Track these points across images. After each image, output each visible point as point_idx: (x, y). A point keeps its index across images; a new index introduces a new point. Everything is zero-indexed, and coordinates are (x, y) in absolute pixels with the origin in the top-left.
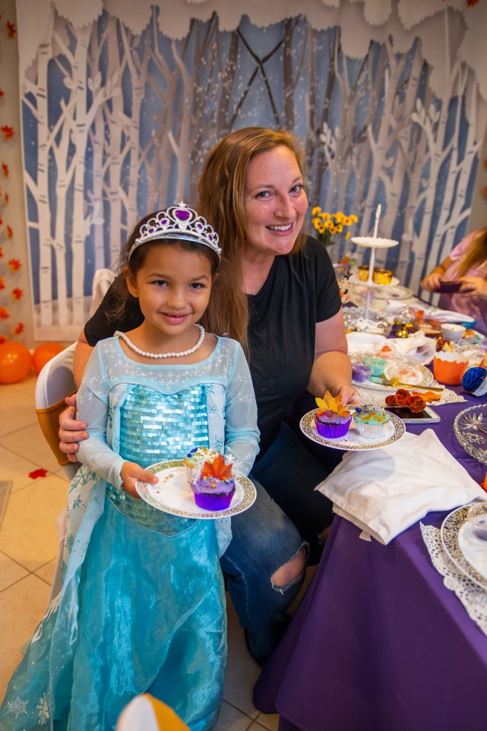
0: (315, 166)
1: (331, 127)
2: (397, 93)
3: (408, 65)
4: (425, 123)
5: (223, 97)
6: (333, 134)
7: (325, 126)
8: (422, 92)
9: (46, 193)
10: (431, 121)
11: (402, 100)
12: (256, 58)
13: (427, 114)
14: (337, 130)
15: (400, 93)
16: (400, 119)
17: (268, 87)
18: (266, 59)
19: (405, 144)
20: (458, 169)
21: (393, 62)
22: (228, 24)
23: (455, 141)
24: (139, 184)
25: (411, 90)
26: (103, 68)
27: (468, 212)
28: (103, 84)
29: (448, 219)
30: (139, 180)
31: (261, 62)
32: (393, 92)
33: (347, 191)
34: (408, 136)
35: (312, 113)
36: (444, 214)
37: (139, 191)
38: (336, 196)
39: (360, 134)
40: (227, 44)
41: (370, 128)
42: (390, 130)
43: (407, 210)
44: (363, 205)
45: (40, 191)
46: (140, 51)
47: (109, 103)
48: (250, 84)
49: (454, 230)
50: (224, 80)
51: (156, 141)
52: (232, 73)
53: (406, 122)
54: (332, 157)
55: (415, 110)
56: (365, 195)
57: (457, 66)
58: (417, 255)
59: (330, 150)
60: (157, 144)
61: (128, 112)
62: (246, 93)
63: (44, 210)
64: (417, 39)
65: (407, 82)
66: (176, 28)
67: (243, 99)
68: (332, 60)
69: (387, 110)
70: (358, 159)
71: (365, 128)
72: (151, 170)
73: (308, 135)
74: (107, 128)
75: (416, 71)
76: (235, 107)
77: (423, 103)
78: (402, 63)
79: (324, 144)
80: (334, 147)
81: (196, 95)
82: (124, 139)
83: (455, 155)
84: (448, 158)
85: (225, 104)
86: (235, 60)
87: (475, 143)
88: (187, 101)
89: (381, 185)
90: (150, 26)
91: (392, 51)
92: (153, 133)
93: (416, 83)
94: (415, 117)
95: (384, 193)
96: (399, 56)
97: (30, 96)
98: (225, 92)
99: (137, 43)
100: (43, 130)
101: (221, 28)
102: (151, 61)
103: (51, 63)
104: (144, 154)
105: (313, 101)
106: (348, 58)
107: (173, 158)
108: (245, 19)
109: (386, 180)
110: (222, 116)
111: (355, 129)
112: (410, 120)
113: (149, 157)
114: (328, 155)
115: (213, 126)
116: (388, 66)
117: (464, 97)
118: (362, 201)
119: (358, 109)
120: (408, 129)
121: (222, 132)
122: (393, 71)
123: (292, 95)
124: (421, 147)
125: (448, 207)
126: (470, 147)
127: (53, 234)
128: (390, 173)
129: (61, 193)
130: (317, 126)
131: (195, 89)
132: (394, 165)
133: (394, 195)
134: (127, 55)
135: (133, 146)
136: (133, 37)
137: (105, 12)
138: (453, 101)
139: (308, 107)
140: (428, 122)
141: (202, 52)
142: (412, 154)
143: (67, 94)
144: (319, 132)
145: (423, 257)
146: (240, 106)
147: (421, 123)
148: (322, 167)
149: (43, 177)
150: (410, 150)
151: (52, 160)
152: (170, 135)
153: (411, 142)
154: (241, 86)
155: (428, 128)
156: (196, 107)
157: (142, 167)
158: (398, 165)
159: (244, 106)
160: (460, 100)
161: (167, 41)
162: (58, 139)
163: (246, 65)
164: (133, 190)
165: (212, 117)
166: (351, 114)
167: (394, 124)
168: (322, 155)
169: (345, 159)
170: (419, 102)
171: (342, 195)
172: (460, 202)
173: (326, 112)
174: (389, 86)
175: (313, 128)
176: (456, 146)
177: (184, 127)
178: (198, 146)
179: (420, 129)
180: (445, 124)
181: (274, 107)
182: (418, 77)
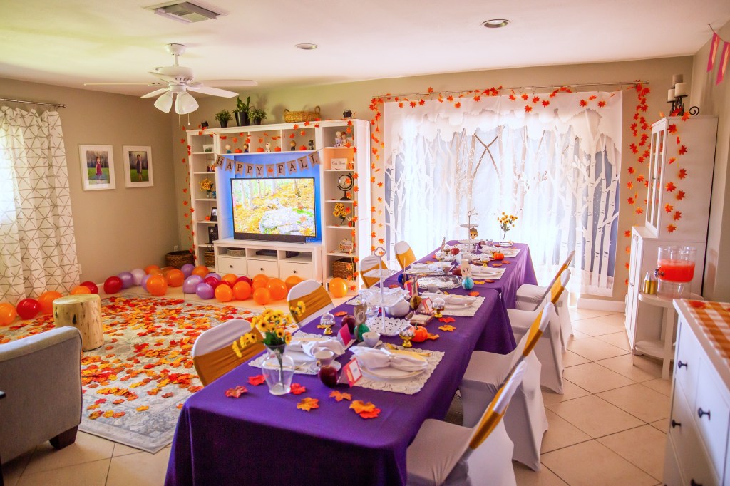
0: (519, 193)
1: (526, 173)
3: (568, 139)
4: (581, 167)
5: (469, 164)
6: (528, 177)
7: (523, 173)
8: (577, 152)
9: (393, 210)
10: (585, 166)
11: (566, 157)
12: (485, 145)
13: (582, 163)
14: (530, 175)
15: (564, 153)
16: (566, 166)
17: (492, 157)
18: (489, 145)
19: (571, 179)
20: (607, 190)
21: (558, 138)
22: (470, 133)
23: (603, 175)
25: (571, 151)
26: (417, 156)
27: (617, 214)
28: (418, 163)
29: (605, 219)
30: (434, 203)
31: (487, 147)
32: (561, 153)
34: (572, 175)
35: (515, 168)
36: (602, 216)
39: (543, 176)
40: (470, 140)
41: (549, 173)
42: (562, 172)
43: (577, 214)
45: (391, 209)
46: (433, 148)
47: (420, 170)
48: (482, 157)
49: (610, 225)
50: (469, 157)
51: (440, 185)
52: (473, 153)
53: (570, 168)
54: (529, 188)
55: (574, 161)
56: (550, 206)
57: (598, 136)
58: (587, 240)
59: (527, 184)
60: (441, 187)
61: (428, 173)
62: (480, 161)
63: (392, 218)
64: (570, 126)
65: (567, 147)
66: (447, 137)
67: (479, 164)
68: (524, 141)
69: (558, 162)
71: (546, 172)
72: (438, 198)
73: (513, 178)
74: (419, 181)
75: (572, 141)
76: (475, 168)
77: (578, 157)
78: (564, 138)
79: (523, 182)
81: (457, 164)
82: (427, 185)
83: (604, 182)
84: (600, 184)
85: (471, 167)
86: (474, 147)
87: (617, 175)
88: (453, 168)
89: (559, 200)
90: (437, 138)
91: (557, 134)
92: (439, 182)
93: (573, 147)
94: (574, 165)
95: (562, 205)
96: (561, 135)
97: (388, 170)
98: (470, 162)
99: (431, 145)
100: (393, 183)
101: (467, 135)
102: (437, 151)
103: (397, 156)
104: (435, 191)
105: (515, 162)
106: (532, 140)
107: (448, 193)
108: (478, 129)
109: (562, 198)
110: (469, 173)
111: (539, 173)
112: (572, 166)
113: (438, 192)
114: (526, 188)
115: (465, 177)
116: (556, 140)
117: (605, 152)
119: (540, 164)
120: (572, 171)
121: (470, 180)
122: (559, 143)
124: (581, 179)
125: (604, 212)
126: (613, 177)
127: (396, 228)
128: (564, 194)
129: (399, 210)
131: (457, 161)
132: (566, 190)
133: (568, 206)
134: (427, 151)
135: (431, 188)
136: (430, 143)
137: (418, 134)
138: (598, 154)
139: (512, 165)
140: (583, 167)
141: (459, 145)
142: (576, 184)
143: (403, 168)
144: (520, 176)
145: (591, 240)
146: (477, 167)
147: (579, 168)
148: (523, 194)
149: (392, 203)
150: (574, 182)
151: (396, 196)
152: (446, 182)
154: (478, 159)
155: (583, 170)
156: (457, 170)
157: (435, 197)
159: (479, 167)
160: (603, 153)
161: (443, 142)
162: (399, 186)
163: (480, 148)
165: (465, 173)
166: (536, 166)
167: (563, 169)
168: (523, 188)
169: (535, 188)
170: (575, 156)
171: (536, 207)
172: (611, 209)
173: (523, 167)
174: (558, 151)
175: (516, 174)
176: (604, 177)
177: (452, 179)
178: (459, 186)
179: (578, 170)
180: (594, 167)
181: (495, 166)
182: (573, 144)
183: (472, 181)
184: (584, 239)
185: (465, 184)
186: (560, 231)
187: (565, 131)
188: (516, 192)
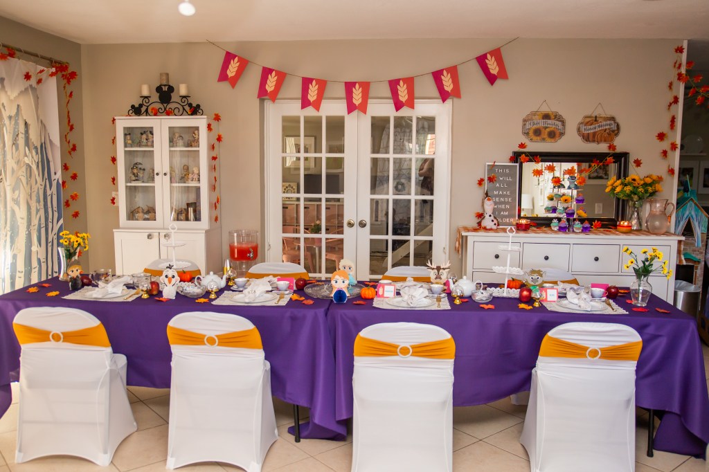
2: (14, 144)
3: (17, 123)
4: (32, 163)
8: (27, 142)
10: (35, 162)
11: (17, 149)
13: (32, 157)
15: (15, 143)
16: (18, 162)
19: (24, 180)
20: (51, 193)
21: (7, 121)
25: (21, 141)
27: (61, 221)
29: (52, 229)
32: (11, 143)
34: (25, 175)
36: (50, 226)
41: (3, 172)
42: (14, 171)
43: (32, 228)
49: (56, 235)
53: (22, 163)
55: (26, 155)
56: (6, 223)
57: (40, 124)
58: (42, 260)
64: (18, 106)
65: (17, 135)
69: (9, 156)
75: (22, 128)
77: (29, 149)
78: (13, 122)
83: (48, 184)
84: (45, 186)
87: (55, 174)
89: (13, 212)
91: (5, 115)
93: (23, 136)
94: (26, 160)
95: (16, 218)
96: (10, 118)
109: (16, 208)
112: (24, 162)
116: (5, 124)
117: (45, 144)
120: (24, 169)
122: (8, 129)
124: (33, 180)
125: (51, 220)
126: (53, 176)
128: (16, 202)
132: (19, 196)
133: (23, 219)
138: (41, 147)
142: (29, 186)
145: (45, 259)
147: (30, 164)
150: (27, 184)
153: (27, 178)
155: (34, 167)
158: (22, 196)
160: (44, 146)
167: (15, 166)
170: (27, 149)
172: (56, 216)
174: (8, 139)
176: (47, 177)
179: (30, 167)
180: (41, 163)
182: (23, 132)
184: (39, 260)
186: (15, 257)
187: (13, 113)
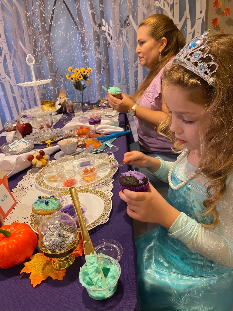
0: (102, 46)
1: (107, 21)
4: (164, 6)
5: (41, 16)
6: (109, 25)
7: (103, 20)
10: (168, 4)
14: (111, 22)
16: (148, 7)
17: (66, 5)
20: (192, 31)
23: (187, 13)
24: (14, 72)
30: (14, 69)
33: (124, 58)
35: (93, 15)
37: (15, 75)
38: (118, 61)
39: (125, 22)
41: (131, 17)
44: (136, 63)
48: (55, 5)
50: (40, 6)
51: (15, 47)
53: (152, 9)
54: (111, 39)
59: (109, 34)
60: (16, 49)
62: (53, 11)
67: (53, 14)
69: (140, 3)
70: (127, 37)
71: (128, 17)
72: (17, 63)
73: (94, 29)
76: (49, 20)
79: (105, 32)
80: (111, 32)
81: (27, 18)
83: (189, 22)
85: (44, 20)
87: (201, 12)
92: (13, 44)
94: (157, 4)
98: (42, 13)
104: (12, 56)
105: (92, 7)
110: (43, 27)
111: (121, 19)
112: (155, 6)
113: (15, 56)
114: (109, 38)
115: (40, 33)
118: (135, 62)
119: (120, 6)
121: (46, 36)
123: (79, 6)
126: (198, 15)
130: (98, 23)
131: (26, 14)
135: (6, 52)
139: (90, 12)
140: (166, 5)
144: (100, 25)
146: (52, 19)
147: (162, 7)
148: (107, 46)
152: (20, 42)
154: (50, 8)
155: (167, 9)
156: (29, 25)
157: (13, 62)
159: (54, 19)
164: (12, 75)
165: (39, 28)
166: (117, 10)
167: (146, 11)
168: (105, 39)
169: (118, 38)
171: (122, 60)
173: (102, 13)
175: (96, 23)
176: (188, 16)
177: (26, 37)
178: (35, 46)
180: (178, 4)
181: (71, 15)
183: (48, 38)
185: (42, 41)
188: (98, 45)
